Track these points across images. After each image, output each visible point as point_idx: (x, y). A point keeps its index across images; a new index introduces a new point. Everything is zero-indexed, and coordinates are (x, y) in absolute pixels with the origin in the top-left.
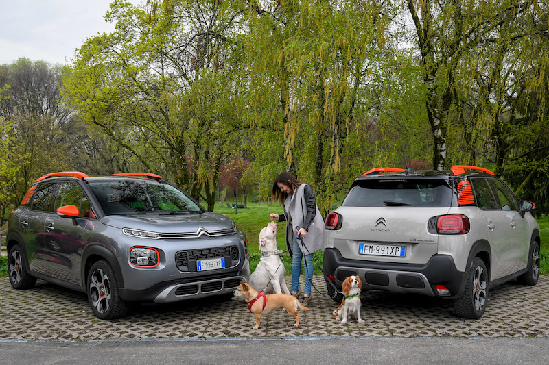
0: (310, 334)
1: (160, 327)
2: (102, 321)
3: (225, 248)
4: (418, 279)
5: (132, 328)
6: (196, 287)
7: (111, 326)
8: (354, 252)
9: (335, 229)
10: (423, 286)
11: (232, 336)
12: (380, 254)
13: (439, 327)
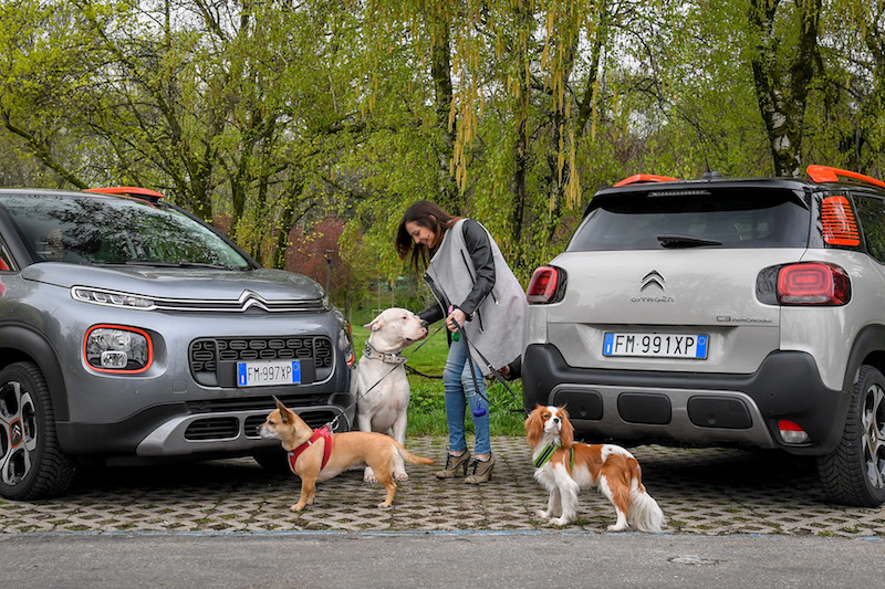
0: (492, 526)
1: (145, 512)
2: (12, 503)
3: (302, 338)
4: (737, 406)
5: (82, 515)
6: (234, 421)
7: (33, 511)
8: (592, 350)
9: (550, 301)
10: (748, 424)
11: (314, 528)
12: (650, 353)
13: (786, 520)
